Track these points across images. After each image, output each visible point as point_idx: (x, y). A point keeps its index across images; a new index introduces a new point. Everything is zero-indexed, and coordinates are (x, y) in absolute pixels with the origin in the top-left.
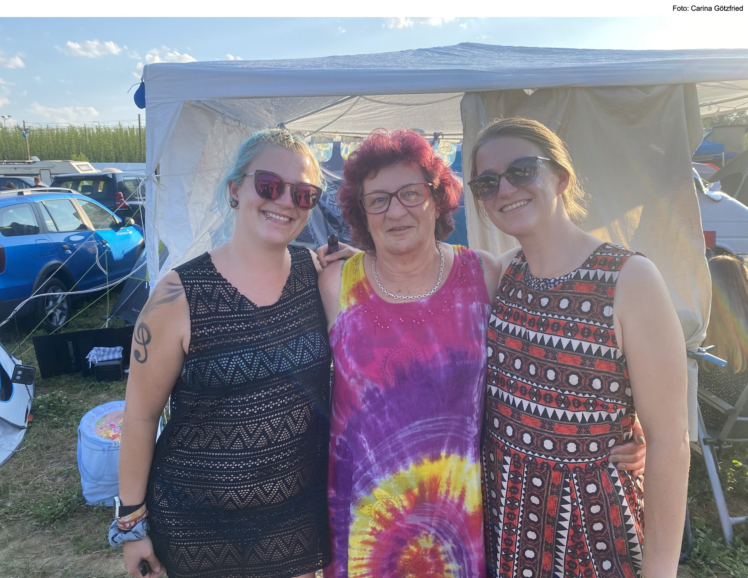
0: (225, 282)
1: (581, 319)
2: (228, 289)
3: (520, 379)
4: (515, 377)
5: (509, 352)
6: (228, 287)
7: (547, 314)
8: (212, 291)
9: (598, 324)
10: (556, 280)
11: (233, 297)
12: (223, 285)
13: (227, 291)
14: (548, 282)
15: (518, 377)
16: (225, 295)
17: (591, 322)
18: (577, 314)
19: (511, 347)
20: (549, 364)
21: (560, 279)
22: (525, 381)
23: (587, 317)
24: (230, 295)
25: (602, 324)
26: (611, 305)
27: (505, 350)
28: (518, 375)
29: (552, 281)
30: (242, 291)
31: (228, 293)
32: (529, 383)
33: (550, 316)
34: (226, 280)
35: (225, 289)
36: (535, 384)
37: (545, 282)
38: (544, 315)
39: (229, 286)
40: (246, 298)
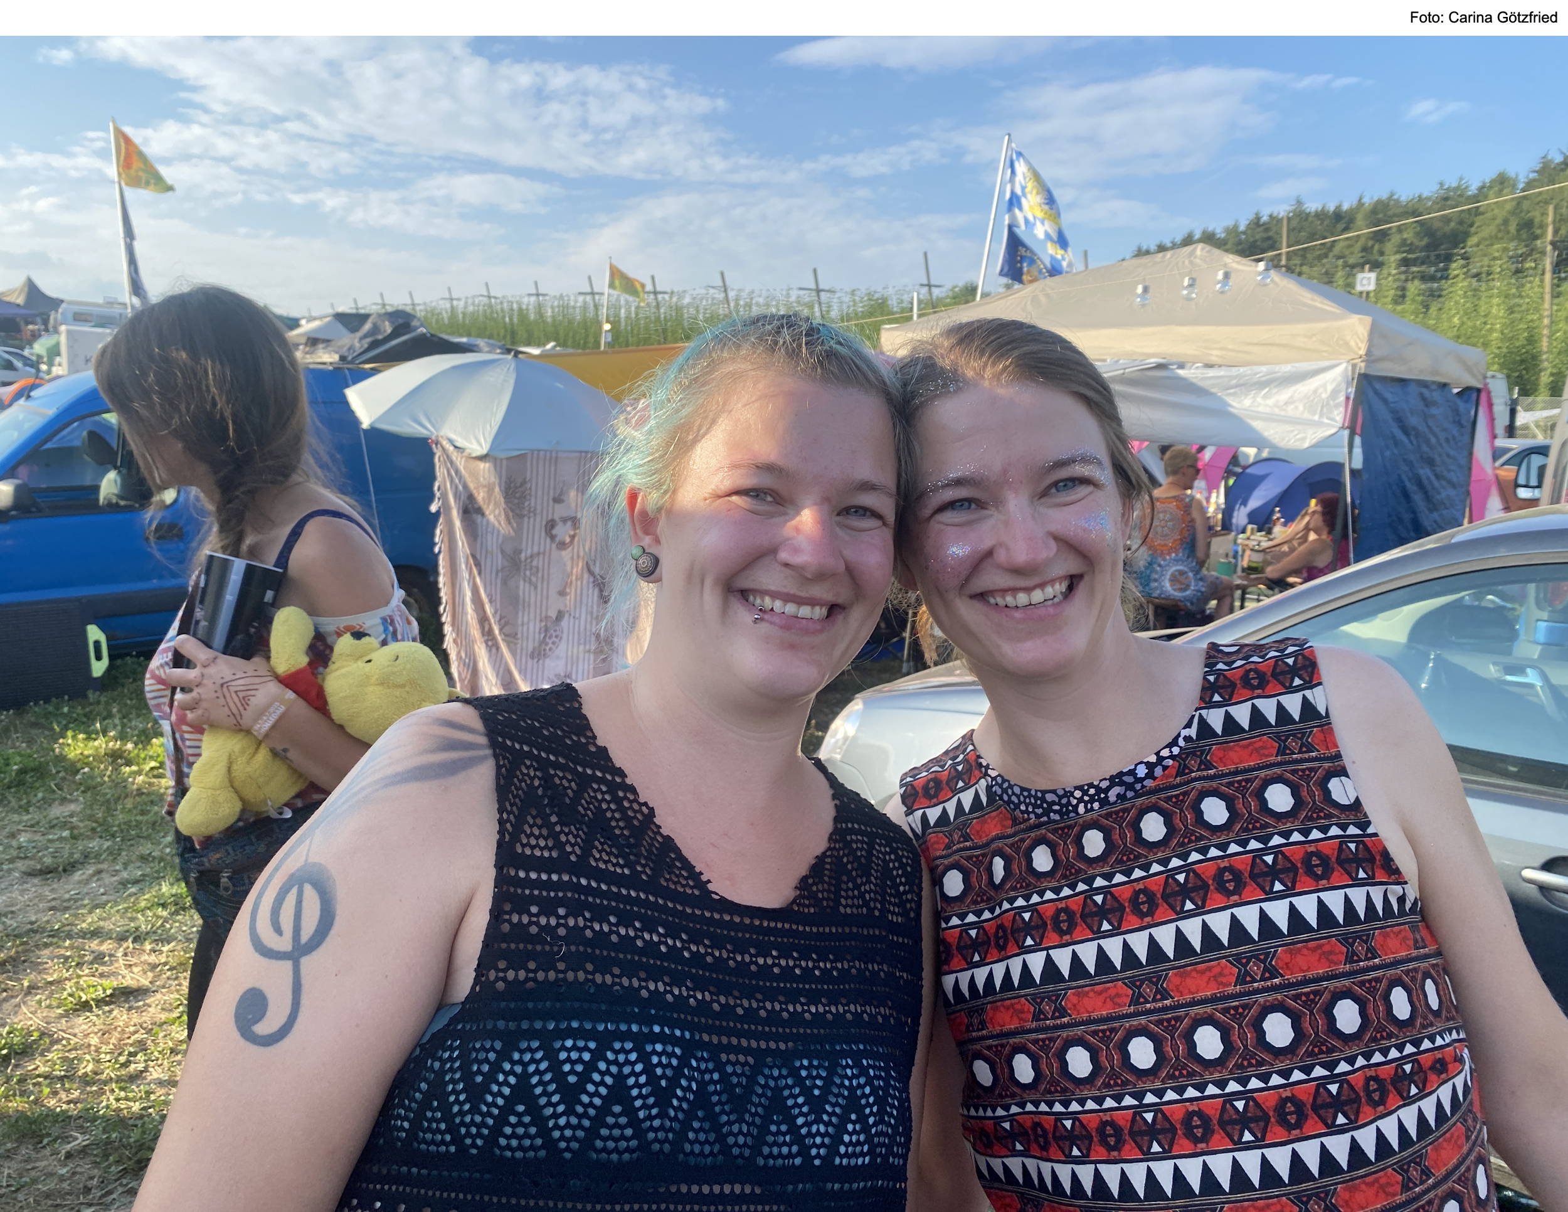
0: (618, 780)
1: (1286, 835)
3: (1170, 1095)
4: (1150, 1098)
5: (1094, 1033)
6: (626, 798)
9: (1334, 831)
10: (1150, 766)
13: (621, 809)
14: (1129, 779)
15: (1160, 1093)
16: (614, 818)
17: (1316, 834)
18: (1267, 825)
19: (1095, 1015)
20: (1261, 998)
21: (1161, 759)
22: (1191, 1093)
23: (1297, 824)
25: (1344, 827)
26: (1342, 772)
27: (1079, 1031)
28: (1158, 1085)
29: (1142, 771)
31: (626, 818)
32: (1211, 1090)
35: (618, 801)
36: (1233, 1087)
37: (1122, 783)
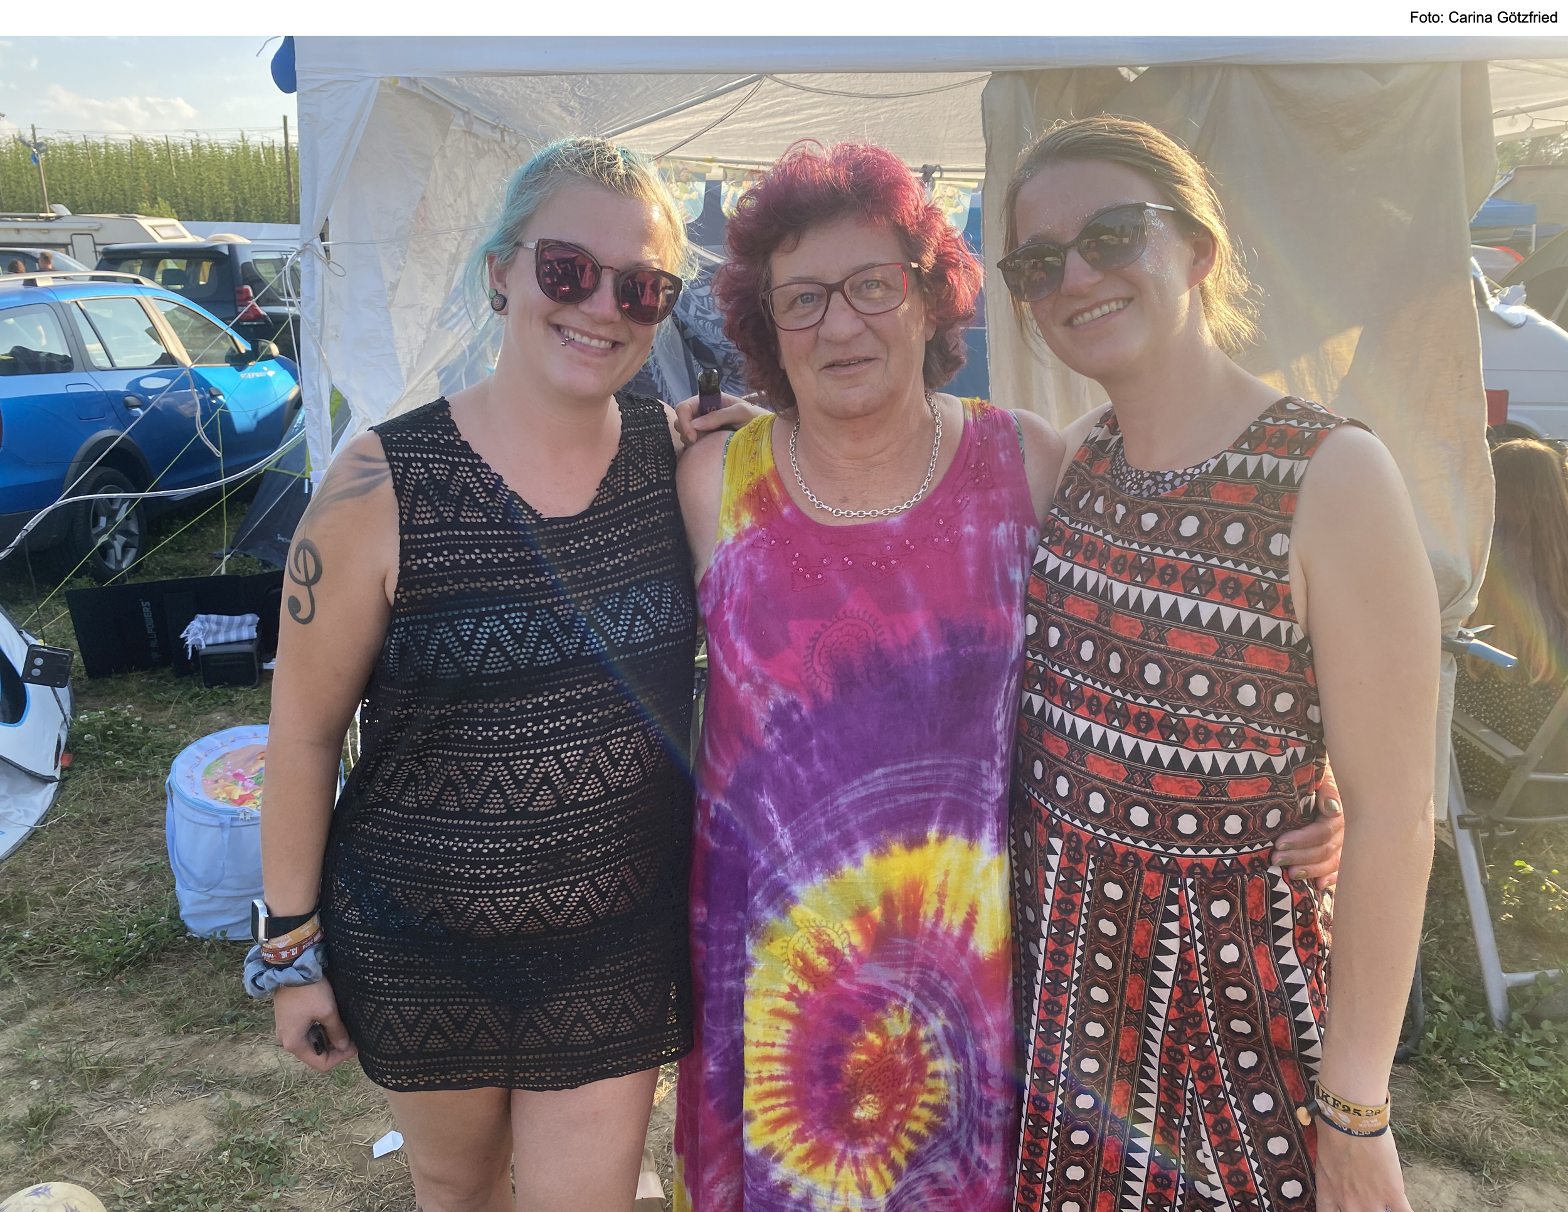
0: (476, 461)
1: (1222, 560)
2: (483, 476)
3: (1089, 682)
4: (1079, 678)
5: (1070, 627)
6: (482, 472)
7: (1153, 547)
8: (450, 477)
9: (1257, 571)
10: (1176, 476)
11: (492, 493)
12: (473, 467)
13: (480, 480)
14: (1159, 478)
15: (1085, 678)
16: (475, 487)
17: (1243, 567)
18: (1215, 548)
19: (1075, 616)
20: (1150, 652)
21: (1185, 473)
22: (1098, 685)
23: (1235, 556)
24: (486, 490)
25: (1264, 570)
26: (1287, 532)
27: (1063, 620)
28: (1086, 672)
29: (1169, 477)
30: (512, 483)
31: (483, 485)
32: (1108, 689)
33: (1158, 551)
34: (479, 457)
35: (477, 475)
36: (1118, 693)
37: (1154, 479)
38: (1147, 549)
39: (485, 470)
40: (520, 499)
